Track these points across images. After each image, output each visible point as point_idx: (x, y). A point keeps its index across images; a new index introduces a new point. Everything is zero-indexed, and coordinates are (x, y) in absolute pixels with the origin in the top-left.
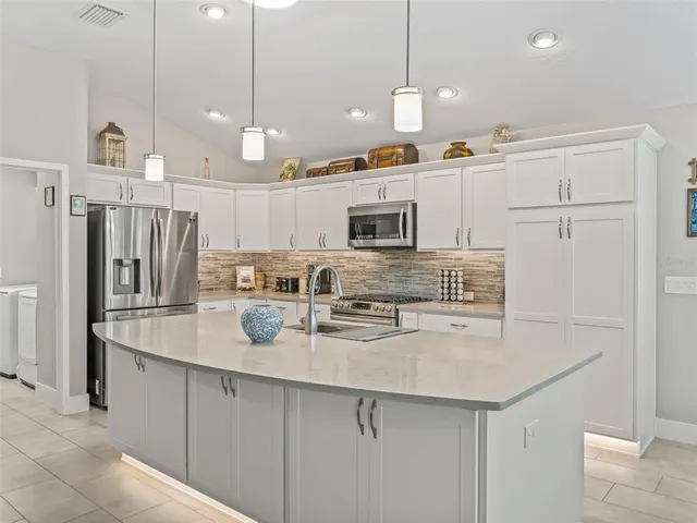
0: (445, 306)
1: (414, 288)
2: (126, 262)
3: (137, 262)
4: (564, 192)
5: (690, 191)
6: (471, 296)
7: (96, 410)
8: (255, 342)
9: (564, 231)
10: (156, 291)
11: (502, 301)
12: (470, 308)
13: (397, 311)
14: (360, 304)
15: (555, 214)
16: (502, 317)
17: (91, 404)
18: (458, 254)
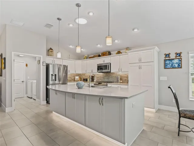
0: (116, 83)
1: (111, 80)
2: (53, 75)
3: (56, 75)
4: (140, 60)
5: (165, 60)
6: (121, 81)
7: (48, 104)
8: (79, 88)
9: (140, 68)
10: (59, 80)
11: (128, 83)
12: (121, 84)
13: (107, 84)
14: (100, 83)
15: (138, 65)
16: (128, 85)
17: (47, 103)
18: (119, 73)
